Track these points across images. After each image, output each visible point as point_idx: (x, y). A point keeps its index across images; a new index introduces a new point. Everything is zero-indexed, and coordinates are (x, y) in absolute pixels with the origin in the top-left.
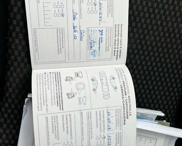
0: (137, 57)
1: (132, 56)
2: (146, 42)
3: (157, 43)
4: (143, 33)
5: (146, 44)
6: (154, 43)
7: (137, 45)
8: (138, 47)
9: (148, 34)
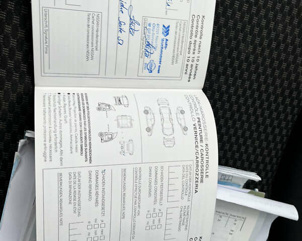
0: (222, 79)
1: (214, 77)
2: (239, 53)
3: (257, 58)
4: (236, 38)
5: (238, 58)
6: (252, 58)
7: (223, 57)
8: (225, 62)
9: (244, 40)
